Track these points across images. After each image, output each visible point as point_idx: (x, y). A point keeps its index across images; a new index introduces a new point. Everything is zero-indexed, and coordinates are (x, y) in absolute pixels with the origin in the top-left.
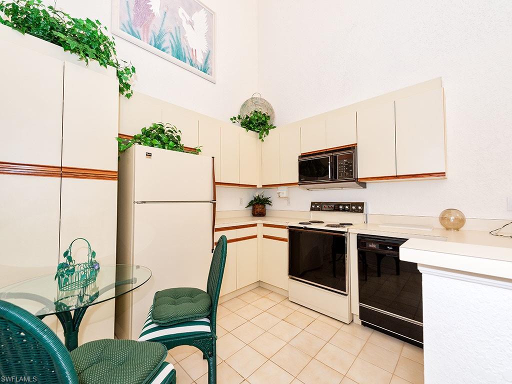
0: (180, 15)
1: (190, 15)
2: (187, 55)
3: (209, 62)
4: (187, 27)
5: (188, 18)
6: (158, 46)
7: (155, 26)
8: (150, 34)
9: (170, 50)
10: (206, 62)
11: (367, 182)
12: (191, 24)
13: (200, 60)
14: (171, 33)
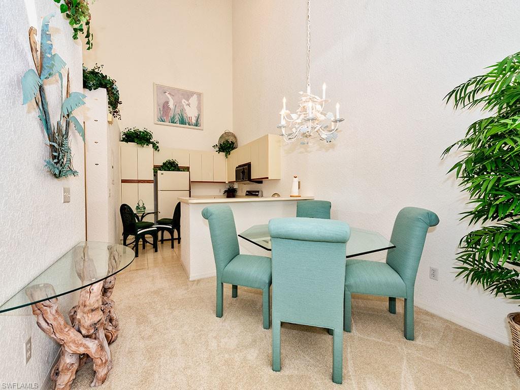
0: (183, 103)
1: (188, 101)
2: (187, 121)
3: (199, 120)
4: (186, 107)
5: (187, 103)
6: (173, 122)
7: (171, 114)
8: (169, 118)
9: (178, 122)
10: (197, 120)
11: (263, 180)
12: (189, 105)
13: (194, 121)
14: (179, 114)
